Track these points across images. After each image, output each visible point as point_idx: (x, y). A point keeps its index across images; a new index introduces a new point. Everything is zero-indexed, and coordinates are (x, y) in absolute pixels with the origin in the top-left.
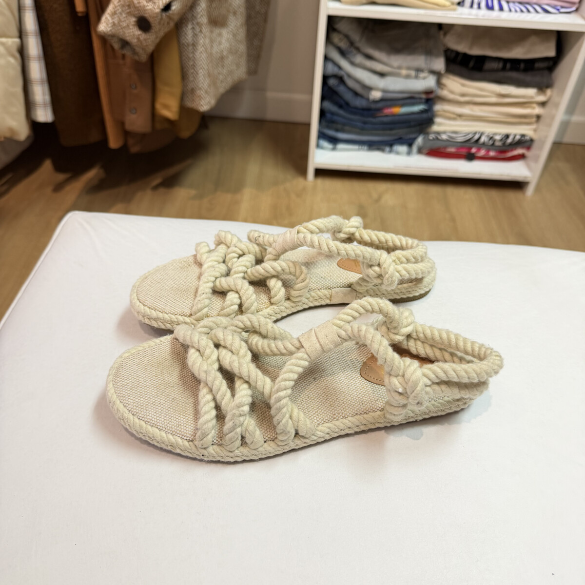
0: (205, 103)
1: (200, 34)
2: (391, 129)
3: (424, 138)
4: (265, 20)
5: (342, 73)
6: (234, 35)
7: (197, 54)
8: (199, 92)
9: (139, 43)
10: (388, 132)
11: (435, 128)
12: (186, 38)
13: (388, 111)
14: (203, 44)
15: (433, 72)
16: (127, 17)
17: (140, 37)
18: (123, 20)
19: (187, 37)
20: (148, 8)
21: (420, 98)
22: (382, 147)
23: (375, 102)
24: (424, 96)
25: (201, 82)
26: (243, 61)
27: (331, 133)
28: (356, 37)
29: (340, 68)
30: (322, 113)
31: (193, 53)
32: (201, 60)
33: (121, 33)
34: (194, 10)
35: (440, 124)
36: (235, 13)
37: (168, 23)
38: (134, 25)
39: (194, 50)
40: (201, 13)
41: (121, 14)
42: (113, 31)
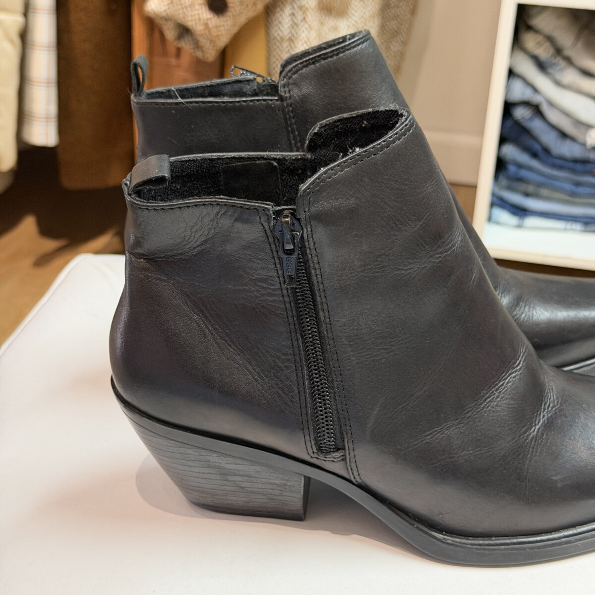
5: (537, 99)
9: (207, 32)
19: (282, 28)
28: (566, 39)
29: (535, 90)
30: (501, 164)
33: (181, 16)
42: (168, 11)
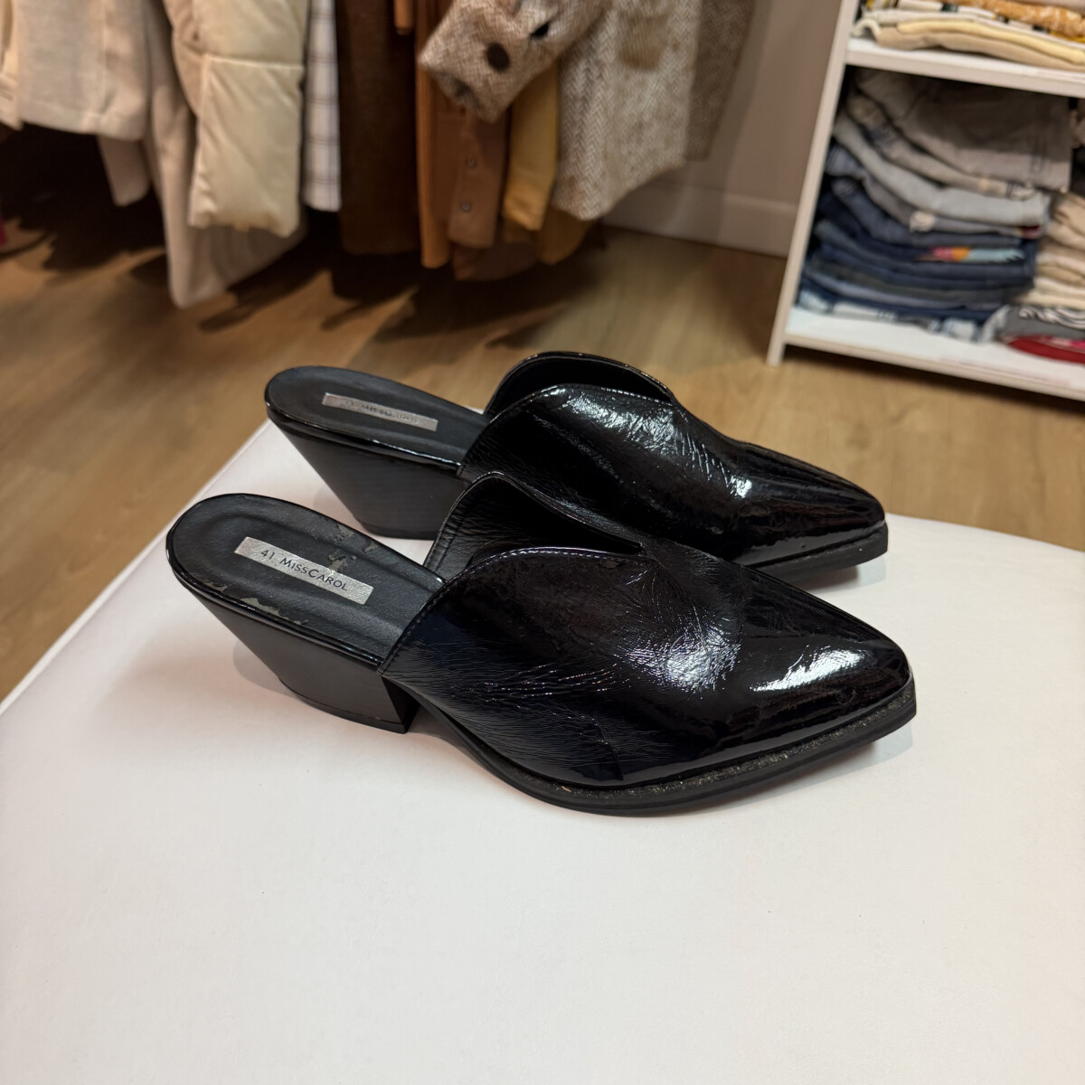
0: (591, 204)
1: (598, 81)
2: (946, 288)
3: (1009, 314)
4: (736, 63)
5: (861, 173)
6: (669, 87)
7: (589, 116)
8: (582, 185)
9: (486, 90)
10: (939, 293)
11: (1035, 297)
12: (572, 85)
13: (941, 254)
14: (601, 98)
15: (1043, 190)
16: (471, 43)
17: (489, 78)
18: (463, 47)
19: (575, 86)
20: (509, 30)
21: (1011, 237)
22: (925, 320)
23: (921, 234)
24: (1018, 233)
25: (588, 167)
26: (680, 136)
27: (828, 281)
28: (898, 109)
29: (859, 163)
30: (814, 244)
31: (582, 113)
32: (595, 128)
33: (459, 70)
34: (594, 39)
35: (1045, 291)
36: (676, 47)
37: (541, 58)
38: (481, 58)
39: (585, 108)
40: (606, 44)
41: (461, 36)
42: (444, 65)
